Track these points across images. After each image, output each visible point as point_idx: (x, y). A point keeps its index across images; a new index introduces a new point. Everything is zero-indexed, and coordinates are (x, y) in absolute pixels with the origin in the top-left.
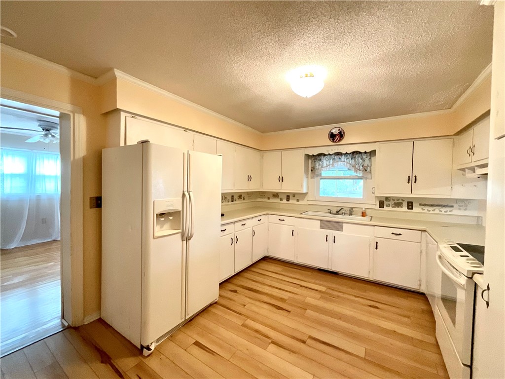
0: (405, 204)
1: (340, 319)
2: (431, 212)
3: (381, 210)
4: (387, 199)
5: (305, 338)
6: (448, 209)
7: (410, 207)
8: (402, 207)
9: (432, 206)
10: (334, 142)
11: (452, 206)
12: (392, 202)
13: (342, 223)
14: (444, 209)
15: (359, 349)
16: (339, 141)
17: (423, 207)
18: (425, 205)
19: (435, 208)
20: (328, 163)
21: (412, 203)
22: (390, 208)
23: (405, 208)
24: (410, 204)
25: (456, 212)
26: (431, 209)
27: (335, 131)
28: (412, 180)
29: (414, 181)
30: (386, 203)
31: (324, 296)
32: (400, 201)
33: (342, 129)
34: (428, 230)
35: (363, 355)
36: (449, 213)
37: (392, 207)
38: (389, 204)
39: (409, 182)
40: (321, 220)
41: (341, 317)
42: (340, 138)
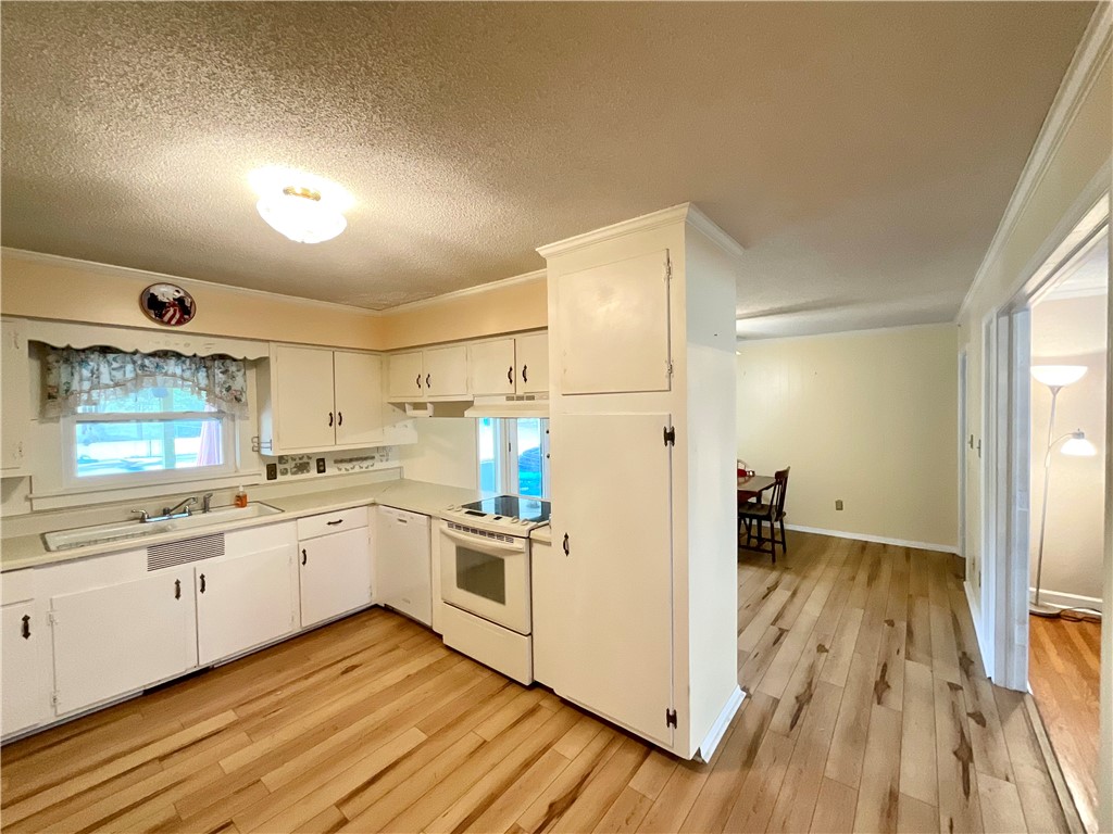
0: (313, 465)
1: (336, 729)
2: (351, 471)
3: (273, 484)
4: (281, 459)
5: (335, 816)
6: (369, 462)
7: (322, 468)
8: (308, 471)
9: (351, 460)
10: (162, 323)
11: (373, 458)
12: (290, 465)
13: (221, 534)
14: (365, 464)
15: (410, 737)
16: (179, 323)
17: (340, 465)
18: (342, 461)
19: (354, 463)
20: (118, 375)
21: (323, 460)
22: (289, 477)
23: (313, 473)
24: (321, 463)
25: (378, 465)
26: (349, 466)
27: (166, 293)
28: (335, 420)
29: (337, 422)
30: (280, 467)
31: (252, 725)
32: (305, 460)
33: (185, 292)
34: (378, 501)
35: (424, 737)
36: (371, 469)
37: (293, 474)
38: (286, 469)
39: (331, 425)
40: (150, 547)
41: (335, 725)
42: (181, 316)
